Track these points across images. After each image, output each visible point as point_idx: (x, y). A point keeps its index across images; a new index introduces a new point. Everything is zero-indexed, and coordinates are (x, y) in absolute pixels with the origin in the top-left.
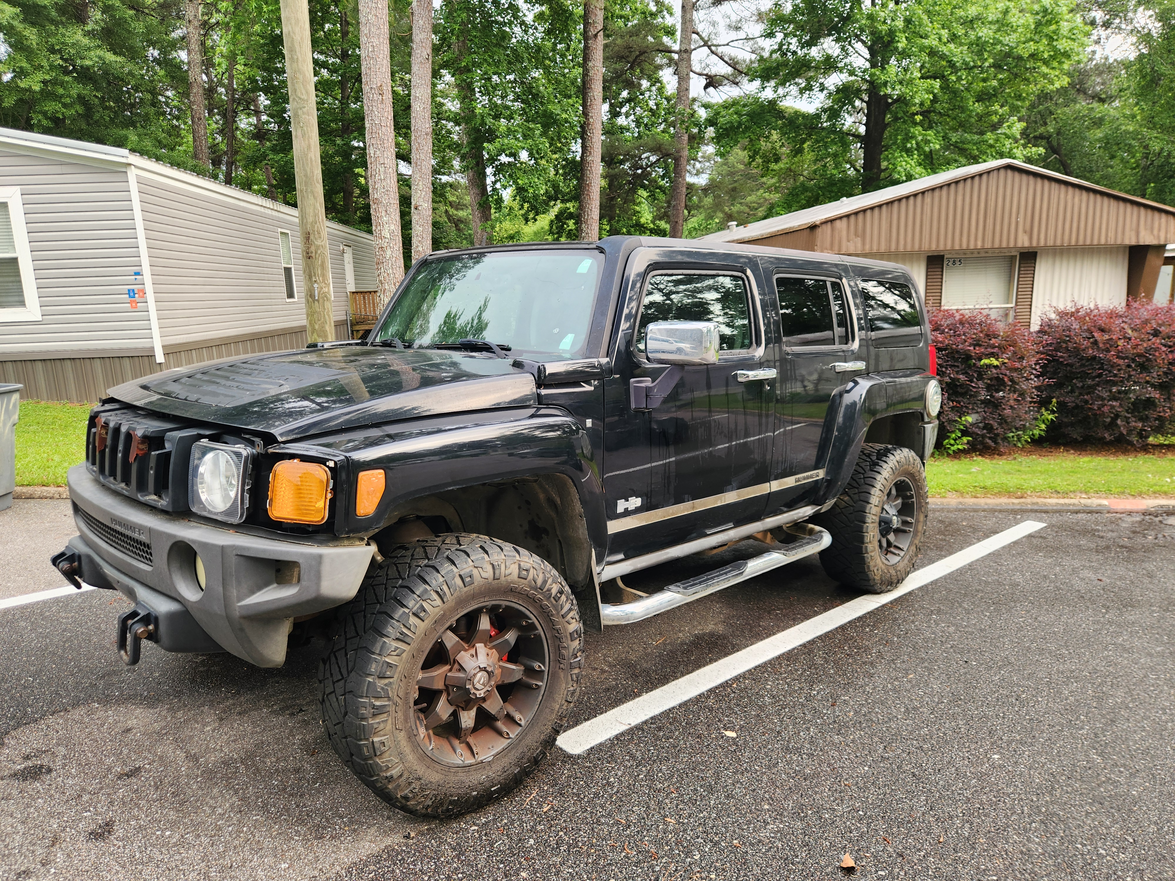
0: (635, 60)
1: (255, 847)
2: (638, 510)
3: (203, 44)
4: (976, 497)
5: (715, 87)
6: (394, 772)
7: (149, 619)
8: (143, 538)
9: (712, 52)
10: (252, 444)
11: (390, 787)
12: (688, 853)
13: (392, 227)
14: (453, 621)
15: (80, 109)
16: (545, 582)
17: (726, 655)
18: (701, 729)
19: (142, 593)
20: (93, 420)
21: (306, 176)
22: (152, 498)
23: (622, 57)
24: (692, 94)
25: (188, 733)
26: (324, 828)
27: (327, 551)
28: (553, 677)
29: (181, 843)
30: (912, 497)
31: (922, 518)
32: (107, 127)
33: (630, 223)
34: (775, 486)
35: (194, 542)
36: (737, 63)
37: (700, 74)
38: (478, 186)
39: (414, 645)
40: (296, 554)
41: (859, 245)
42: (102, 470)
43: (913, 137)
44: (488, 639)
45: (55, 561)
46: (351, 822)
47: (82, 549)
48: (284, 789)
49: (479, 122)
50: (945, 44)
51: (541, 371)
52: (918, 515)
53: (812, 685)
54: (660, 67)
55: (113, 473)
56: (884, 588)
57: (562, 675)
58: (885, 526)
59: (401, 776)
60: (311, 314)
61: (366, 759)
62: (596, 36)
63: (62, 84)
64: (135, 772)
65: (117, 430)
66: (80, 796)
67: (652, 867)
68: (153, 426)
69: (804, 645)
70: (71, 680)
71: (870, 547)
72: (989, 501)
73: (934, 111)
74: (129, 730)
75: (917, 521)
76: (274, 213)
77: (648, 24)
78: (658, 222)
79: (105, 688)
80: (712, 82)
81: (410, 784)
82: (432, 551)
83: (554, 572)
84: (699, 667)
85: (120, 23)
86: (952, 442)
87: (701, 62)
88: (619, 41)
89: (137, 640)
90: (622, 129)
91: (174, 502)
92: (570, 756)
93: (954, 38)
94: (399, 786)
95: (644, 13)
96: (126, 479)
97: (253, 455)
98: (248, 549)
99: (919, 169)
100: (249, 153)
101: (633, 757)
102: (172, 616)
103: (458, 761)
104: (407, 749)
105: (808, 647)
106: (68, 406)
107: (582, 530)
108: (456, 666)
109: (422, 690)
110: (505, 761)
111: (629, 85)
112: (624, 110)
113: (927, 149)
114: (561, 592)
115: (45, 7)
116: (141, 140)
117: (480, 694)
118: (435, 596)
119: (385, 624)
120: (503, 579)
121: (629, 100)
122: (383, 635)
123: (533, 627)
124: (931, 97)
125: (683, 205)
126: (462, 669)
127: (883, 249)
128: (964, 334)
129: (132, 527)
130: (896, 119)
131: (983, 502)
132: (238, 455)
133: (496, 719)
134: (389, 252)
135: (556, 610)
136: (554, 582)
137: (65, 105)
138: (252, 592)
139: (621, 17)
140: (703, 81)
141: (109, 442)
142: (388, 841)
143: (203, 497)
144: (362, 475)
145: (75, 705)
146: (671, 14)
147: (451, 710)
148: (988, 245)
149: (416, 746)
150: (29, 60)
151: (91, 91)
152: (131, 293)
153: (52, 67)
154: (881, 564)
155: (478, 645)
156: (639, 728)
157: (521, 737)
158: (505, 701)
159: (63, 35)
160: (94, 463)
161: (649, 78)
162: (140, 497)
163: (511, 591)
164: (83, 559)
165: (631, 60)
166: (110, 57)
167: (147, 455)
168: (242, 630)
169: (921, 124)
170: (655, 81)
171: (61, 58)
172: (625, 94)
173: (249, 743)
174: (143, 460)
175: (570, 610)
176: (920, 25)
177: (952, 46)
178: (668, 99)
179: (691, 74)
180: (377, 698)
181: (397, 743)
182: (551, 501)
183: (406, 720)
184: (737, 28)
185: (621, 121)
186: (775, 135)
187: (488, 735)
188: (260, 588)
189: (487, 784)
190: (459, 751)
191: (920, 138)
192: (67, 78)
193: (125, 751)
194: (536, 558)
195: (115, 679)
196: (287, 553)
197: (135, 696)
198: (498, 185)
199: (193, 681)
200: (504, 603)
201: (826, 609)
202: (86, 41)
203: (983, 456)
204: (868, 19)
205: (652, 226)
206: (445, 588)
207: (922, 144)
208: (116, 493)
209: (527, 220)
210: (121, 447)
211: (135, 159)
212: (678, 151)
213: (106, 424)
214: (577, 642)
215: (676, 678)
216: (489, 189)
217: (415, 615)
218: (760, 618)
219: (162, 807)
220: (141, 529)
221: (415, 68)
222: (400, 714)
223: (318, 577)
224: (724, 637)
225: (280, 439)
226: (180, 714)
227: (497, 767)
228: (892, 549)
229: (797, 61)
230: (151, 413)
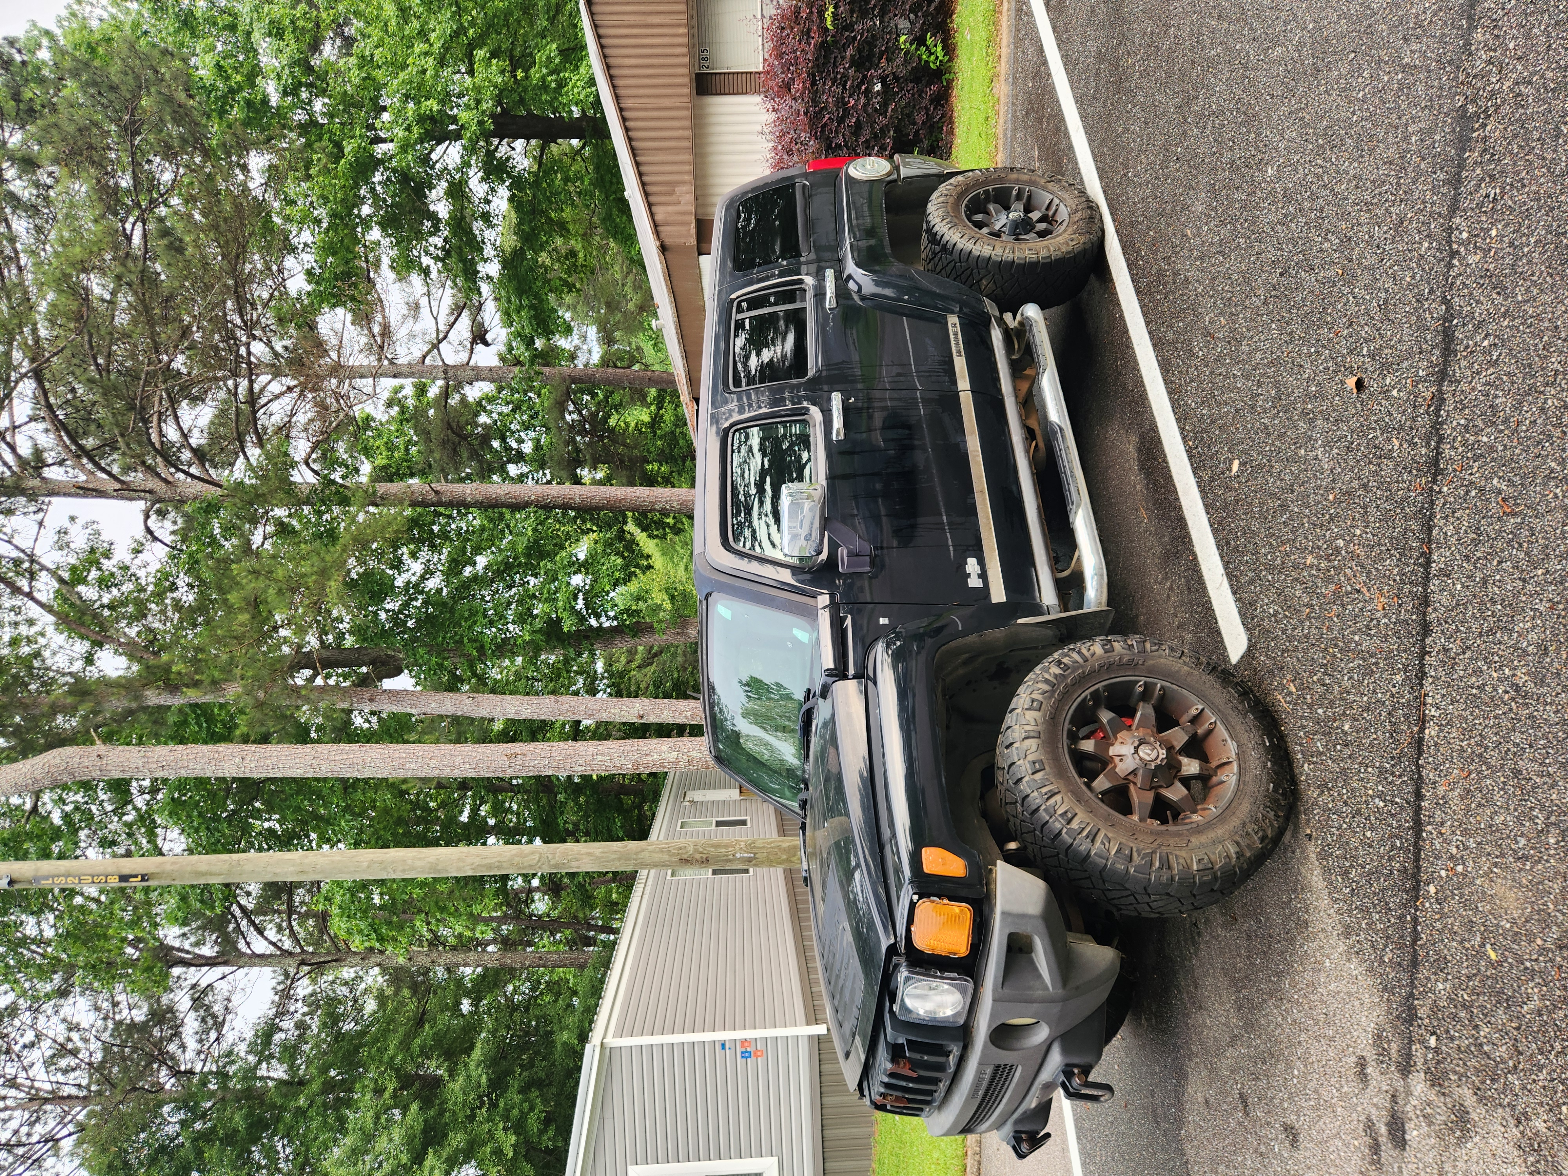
0: (459, 435)
1: (1311, 989)
2: (981, 563)
3: (454, 948)
4: (1000, 57)
5: (486, 332)
6: (1232, 850)
7: (1068, 1072)
8: (989, 1071)
9: (445, 337)
10: (897, 966)
11: (1248, 854)
12: (1337, 551)
13: (665, 748)
14: (1080, 782)
15: (534, 1093)
16: (1047, 681)
17: (1160, 442)
18: (1231, 497)
19: (1045, 1076)
20: (881, 1108)
21: (619, 859)
22: (952, 1060)
23: (455, 450)
24: (495, 362)
25: (1211, 1042)
26: (1299, 918)
27: (1000, 905)
28: (1152, 672)
29: (1305, 1060)
30: (986, 192)
31: (1014, 176)
32: (553, 1064)
33: (650, 436)
34: (964, 384)
35: (989, 1025)
36: (456, 304)
37: (472, 350)
38: (613, 637)
39: (1100, 824)
40: (1000, 935)
41: (684, 188)
42: (928, 1103)
43: (543, 79)
44: (1106, 742)
45: (1021, 1156)
46: (1295, 891)
47: (1008, 1128)
48: (1265, 953)
49: (539, 636)
50: (431, 45)
51: (830, 673)
52: (1010, 181)
53: (1192, 355)
54: (463, 400)
55: (931, 1093)
56: (1096, 228)
57: (1151, 662)
58: (1021, 228)
59: (1237, 843)
60: (770, 862)
61: (1215, 878)
62: (437, 492)
63: (508, 1110)
64: (1243, 1098)
65: (887, 1085)
66: (1261, 1154)
67: (1348, 593)
68: (882, 1053)
69: (1154, 346)
70: (1160, 1155)
71: (1043, 253)
72: (1004, 42)
73: (511, 51)
74: (1207, 1102)
75: (1017, 181)
76: (650, 882)
77: (414, 417)
78: (649, 400)
79: (1168, 1122)
80: (479, 336)
81: (1248, 834)
82: (1010, 798)
83: (1037, 670)
84: (1170, 477)
85: (438, 1039)
86: (933, 58)
87: (457, 352)
88: (437, 455)
89: (1088, 1085)
90: (538, 447)
91: (954, 1039)
92: (1249, 649)
93: (423, 34)
94: (1248, 846)
95: (401, 422)
96: (935, 1082)
97: (908, 966)
98: (996, 978)
99: (582, 70)
100: (576, 904)
101: (1252, 582)
102: (1065, 1051)
103: (1233, 780)
104: (1211, 835)
105: (1157, 343)
106: (878, 1138)
107: (997, 634)
108: (1131, 777)
109: (1153, 815)
110: (1240, 728)
111: (485, 440)
112: (514, 445)
113: (557, 60)
114: (1059, 663)
115: (425, 1121)
116: (567, 1027)
117: (1163, 753)
118: (1052, 801)
119: (1077, 853)
120: (1039, 728)
121: (503, 439)
122: (1088, 855)
123: (1095, 695)
124: (494, 61)
125: (628, 371)
126: (1134, 772)
127: (688, 157)
128: (795, 52)
129: (978, 1081)
130: (522, 101)
131: (1005, 51)
132: (907, 979)
133: (1195, 734)
134: (695, 754)
135: (1077, 668)
136: (1047, 671)
137: (532, 1109)
138: (1040, 976)
139: (407, 450)
140: (480, 347)
141: (899, 1094)
142: (1313, 857)
143: (949, 1012)
144: (926, 870)
145: (1181, 1152)
146: (402, 387)
147: (1178, 785)
148: (683, 19)
149: (1209, 825)
150: (484, 1144)
151: (514, 1078)
152: (746, 1055)
153: (489, 1120)
154: (1066, 236)
155: (1111, 753)
156: (1226, 565)
157: (1217, 710)
158: (1177, 724)
159: (455, 1103)
160: (922, 1110)
161: (477, 414)
162: (952, 1070)
163: (1053, 720)
164: (1020, 1128)
165: (457, 439)
166: (477, 1053)
167: (910, 1060)
168: (1077, 988)
169: (526, 71)
170: (479, 407)
171: (480, 1108)
172: (496, 444)
173: (1224, 982)
174: (915, 1065)
175: (1079, 653)
176: (411, 82)
177: (433, 37)
178: (500, 389)
179: (472, 363)
180: (1151, 864)
181: (1203, 845)
182: (965, 663)
183: (1178, 834)
184: (417, 307)
185: (527, 448)
186: (544, 258)
187: (1212, 746)
188: (1036, 969)
189: (1262, 750)
190: (1224, 778)
191: (544, 71)
192: (502, 1105)
193: (1225, 1107)
194: (1021, 690)
195: (1160, 1111)
196: (1000, 943)
197: (1176, 1091)
198: (611, 614)
199: (1164, 1032)
200: (1067, 726)
201: (1118, 305)
202: (461, 1079)
203: (953, 13)
204: (406, 152)
205: (653, 408)
206: (1044, 790)
207: (552, 66)
208: (949, 1091)
209: (649, 567)
210: (904, 1084)
211: (595, 1038)
212: (564, 379)
213: (881, 1094)
214: (1116, 644)
215: (1180, 507)
216: (615, 623)
217: (1069, 822)
218: (1125, 388)
219: (1274, 1075)
220: (980, 1073)
221: (485, 713)
222: (1171, 842)
223: (1023, 916)
224: (1142, 437)
225: (892, 941)
226: (1194, 1049)
227: (1244, 737)
228: (1051, 213)
229: (454, 234)
230: (871, 1051)
